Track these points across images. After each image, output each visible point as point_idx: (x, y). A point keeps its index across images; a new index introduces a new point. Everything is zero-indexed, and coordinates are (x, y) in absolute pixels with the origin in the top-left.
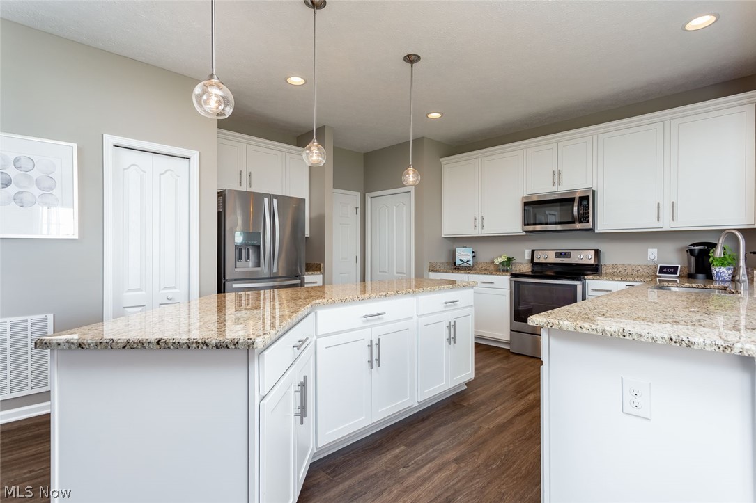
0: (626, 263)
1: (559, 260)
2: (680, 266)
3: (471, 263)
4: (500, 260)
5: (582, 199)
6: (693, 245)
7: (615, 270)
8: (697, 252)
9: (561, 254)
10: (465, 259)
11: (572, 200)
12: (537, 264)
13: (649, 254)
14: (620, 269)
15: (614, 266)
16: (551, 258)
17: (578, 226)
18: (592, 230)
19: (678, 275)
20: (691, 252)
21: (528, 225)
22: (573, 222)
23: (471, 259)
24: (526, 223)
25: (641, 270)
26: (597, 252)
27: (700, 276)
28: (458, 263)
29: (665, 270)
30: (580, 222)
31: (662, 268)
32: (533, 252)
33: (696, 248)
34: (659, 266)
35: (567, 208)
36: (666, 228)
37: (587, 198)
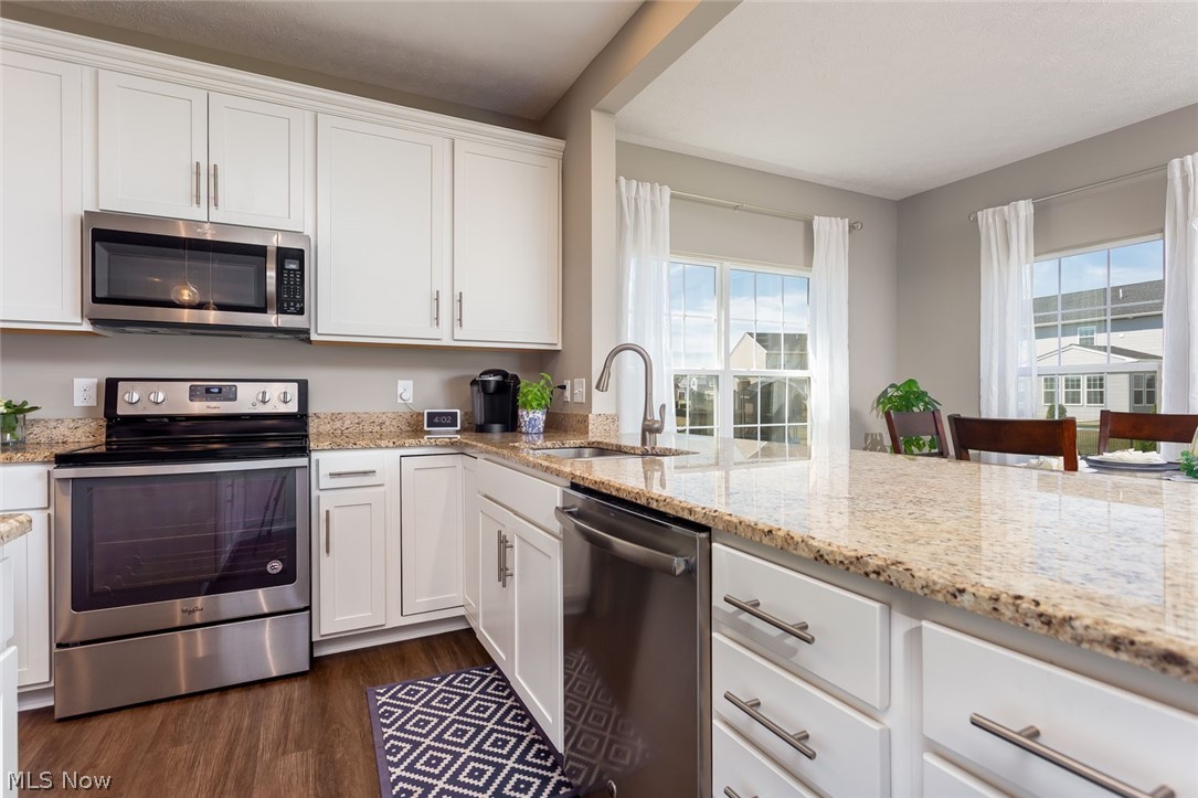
0: (359, 409)
1: (200, 408)
2: (458, 411)
5: (283, 254)
6: (488, 373)
7: (338, 424)
8: (492, 387)
9: (208, 390)
11: (259, 252)
13: (400, 390)
14: (348, 423)
15: (334, 417)
16: (174, 400)
17: (272, 319)
18: (307, 332)
19: (459, 428)
20: (485, 384)
21: (109, 301)
22: (263, 310)
25: (387, 423)
26: (303, 387)
27: (497, 427)
29: (436, 420)
30: (281, 311)
31: (430, 416)
33: (491, 379)
34: (426, 412)
35: (247, 269)
36: (447, 342)
37: (298, 255)
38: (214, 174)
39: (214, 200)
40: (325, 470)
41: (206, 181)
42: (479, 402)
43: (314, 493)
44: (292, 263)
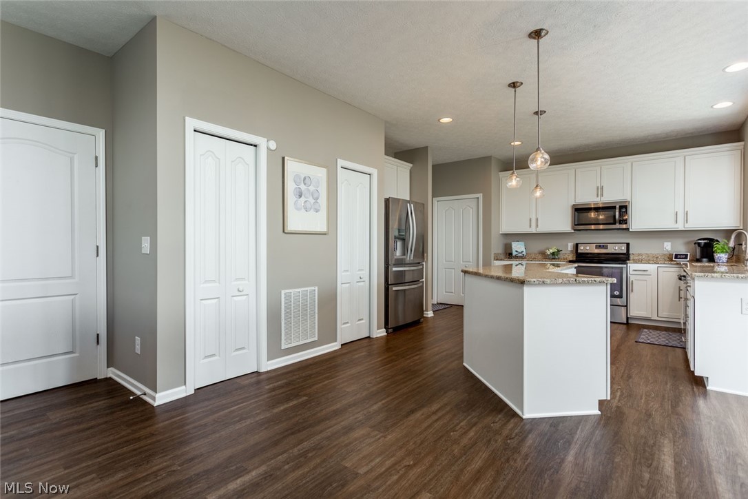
0: (649, 252)
1: (597, 251)
2: (689, 254)
3: (524, 253)
4: (551, 251)
5: (621, 207)
6: (700, 239)
7: (640, 257)
8: (703, 244)
9: (600, 246)
10: (520, 251)
11: (615, 207)
12: (580, 253)
13: (665, 246)
14: (644, 257)
15: (639, 255)
16: (591, 249)
17: (618, 226)
18: (628, 229)
19: (688, 260)
20: (699, 244)
21: (578, 225)
22: (615, 223)
23: (524, 251)
24: (576, 223)
25: (660, 257)
26: (628, 245)
27: (705, 259)
28: (514, 253)
29: (684, 256)
30: (620, 223)
31: (676, 256)
32: (577, 245)
33: (702, 241)
34: (675, 254)
35: (610, 213)
36: (681, 228)
37: (626, 207)
38: (602, 188)
39: (602, 195)
40: (631, 269)
41: (600, 191)
42: (698, 250)
43: (629, 275)
44: (624, 208)
